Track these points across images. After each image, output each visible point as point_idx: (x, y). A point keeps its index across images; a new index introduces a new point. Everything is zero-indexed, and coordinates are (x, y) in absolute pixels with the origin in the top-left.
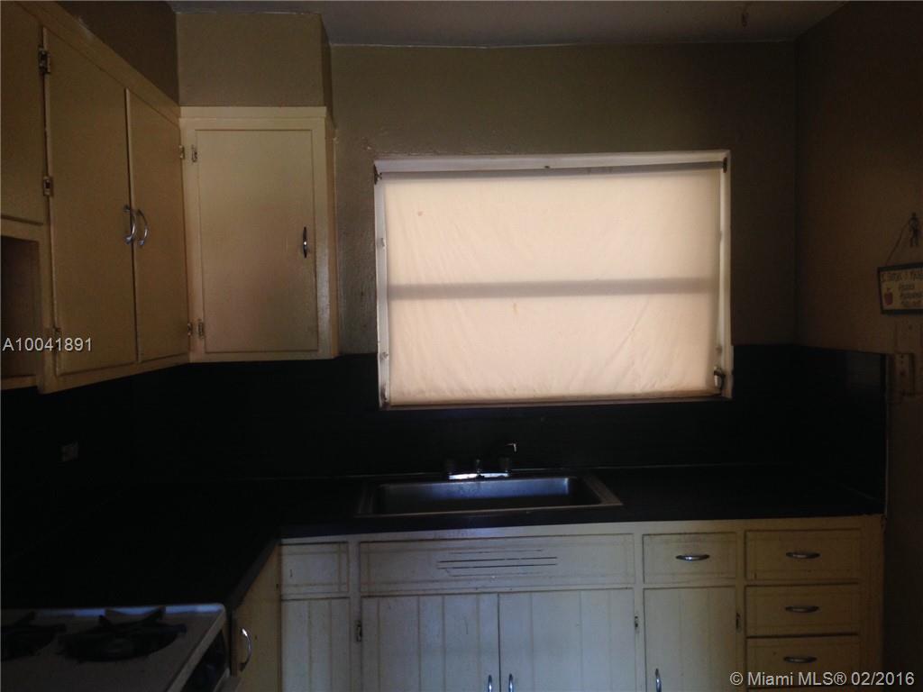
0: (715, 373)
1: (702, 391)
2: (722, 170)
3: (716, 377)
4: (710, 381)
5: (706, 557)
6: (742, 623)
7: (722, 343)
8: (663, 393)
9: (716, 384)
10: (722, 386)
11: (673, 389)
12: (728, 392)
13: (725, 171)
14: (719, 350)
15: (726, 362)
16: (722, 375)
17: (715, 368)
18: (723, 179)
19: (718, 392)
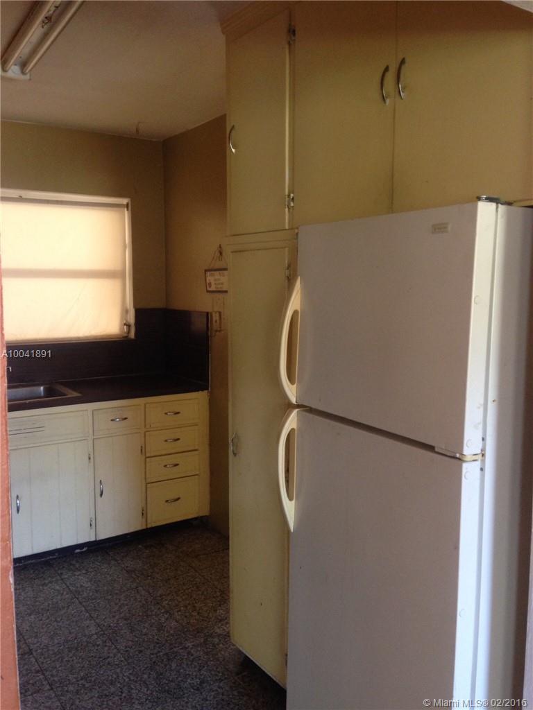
0: (125, 324)
1: (117, 335)
2: (126, 209)
3: (125, 327)
4: (121, 329)
5: (126, 419)
6: (143, 451)
7: (128, 307)
8: (97, 336)
9: (125, 330)
10: (129, 332)
11: (102, 334)
12: (132, 335)
13: (128, 210)
14: (127, 311)
15: (131, 318)
16: (129, 326)
17: (125, 322)
18: (127, 215)
19: (126, 335)
